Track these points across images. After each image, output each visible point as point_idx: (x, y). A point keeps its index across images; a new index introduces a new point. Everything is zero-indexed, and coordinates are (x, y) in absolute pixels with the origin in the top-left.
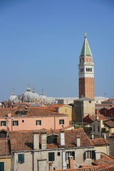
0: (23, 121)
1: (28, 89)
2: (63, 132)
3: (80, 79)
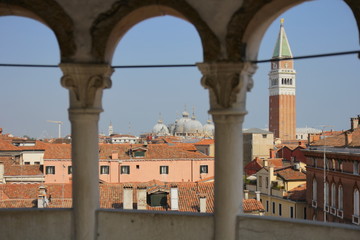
0: (138, 167)
1: (185, 113)
2: (176, 187)
3: (271, 97)
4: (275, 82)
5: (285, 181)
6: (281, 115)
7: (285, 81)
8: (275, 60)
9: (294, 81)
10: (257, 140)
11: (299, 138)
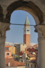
3: (24, 35)
4: (25, 31)
5: (30, 57)
6: (27, 40)
7: (28, 31)
8: (25, 25)
9: (30, 30)
10: (22, 46)
11: (31, 46)
